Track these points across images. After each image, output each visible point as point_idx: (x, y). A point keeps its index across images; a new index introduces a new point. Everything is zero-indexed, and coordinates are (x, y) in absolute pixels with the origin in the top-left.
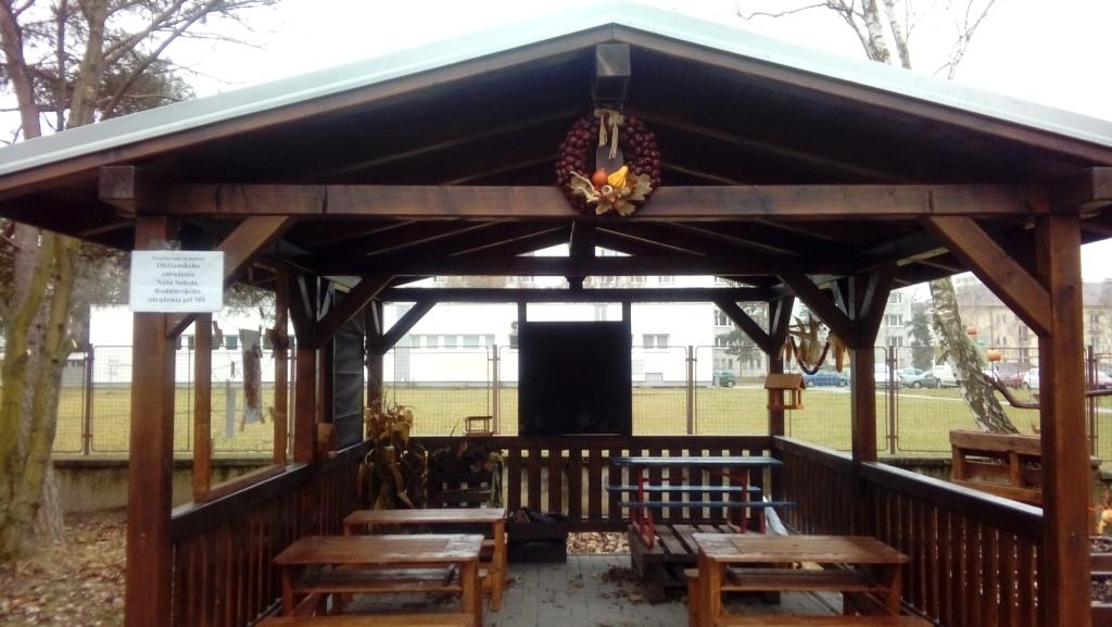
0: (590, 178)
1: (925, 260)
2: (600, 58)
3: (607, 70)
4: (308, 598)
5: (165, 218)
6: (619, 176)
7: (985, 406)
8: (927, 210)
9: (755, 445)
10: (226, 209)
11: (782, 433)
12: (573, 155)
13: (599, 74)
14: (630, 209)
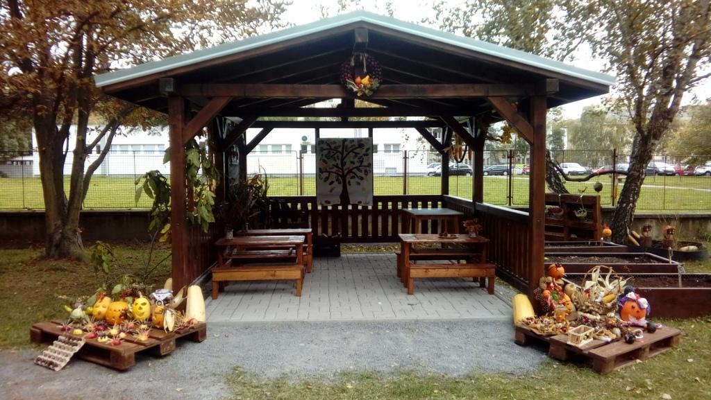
0: (354, 81)
2: (357, 35)
3: (359, 40)
6: (366, 80)
8: (486, 95)
9: (434, 200)
10: (205, 94)
11: (448, 194)
12: (347, 72)
13: (356, 41)
14: (371, 93)
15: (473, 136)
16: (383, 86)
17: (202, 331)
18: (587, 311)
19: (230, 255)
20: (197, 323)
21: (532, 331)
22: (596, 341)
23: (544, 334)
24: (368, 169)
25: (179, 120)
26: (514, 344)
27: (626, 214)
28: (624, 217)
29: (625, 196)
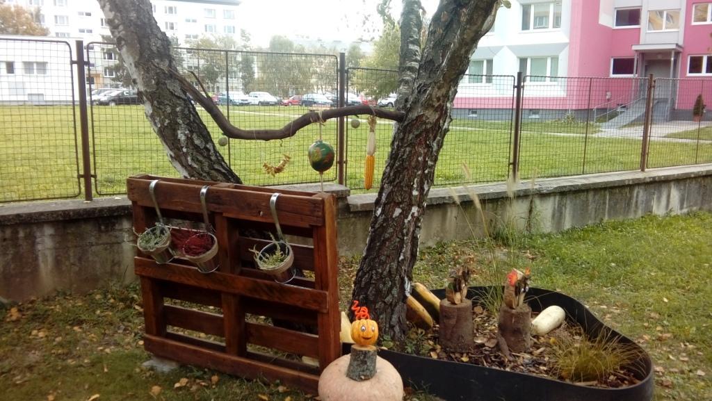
7: (182, 135)
27: (402, 241)
28: (399, 251)
29: (399, 185)
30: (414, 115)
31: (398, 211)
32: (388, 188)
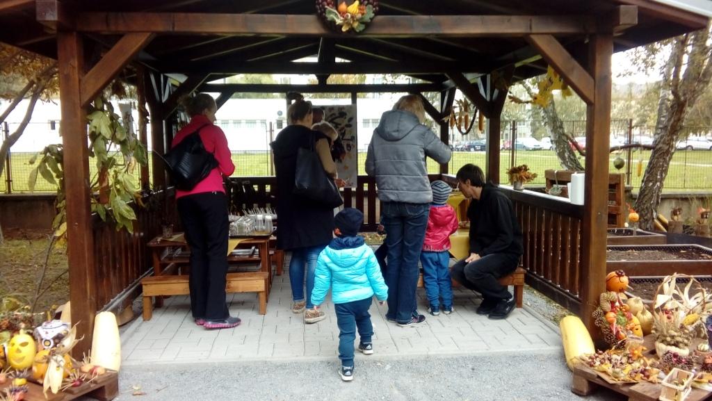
0: (337, 9)
1: (531, 63)
4: (168, 267)
5: (75, 33)
6: (354, 8)
7: (566, 155)
8: (528, 31)
10: (113, 28)
11: (447, 172)
14: (362, 28)
15: (488, 99)
16: (380, 17)
17: (110, 385)
18: (673, 342)
19: (170, 258)
20: (103, 372)
21: (599, 377)
22: (695, 392)
23: (619, 383)
24: (351, 143)
25: (74, 67)
26: (571, 394)
27: (652, 196)
28: (650, 199)
29: (652, 174)
30: (658, 147)
31: (651, 184)
32: (647, 175)
